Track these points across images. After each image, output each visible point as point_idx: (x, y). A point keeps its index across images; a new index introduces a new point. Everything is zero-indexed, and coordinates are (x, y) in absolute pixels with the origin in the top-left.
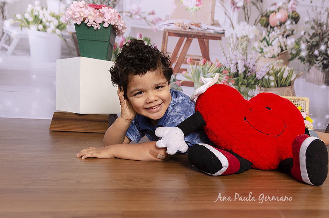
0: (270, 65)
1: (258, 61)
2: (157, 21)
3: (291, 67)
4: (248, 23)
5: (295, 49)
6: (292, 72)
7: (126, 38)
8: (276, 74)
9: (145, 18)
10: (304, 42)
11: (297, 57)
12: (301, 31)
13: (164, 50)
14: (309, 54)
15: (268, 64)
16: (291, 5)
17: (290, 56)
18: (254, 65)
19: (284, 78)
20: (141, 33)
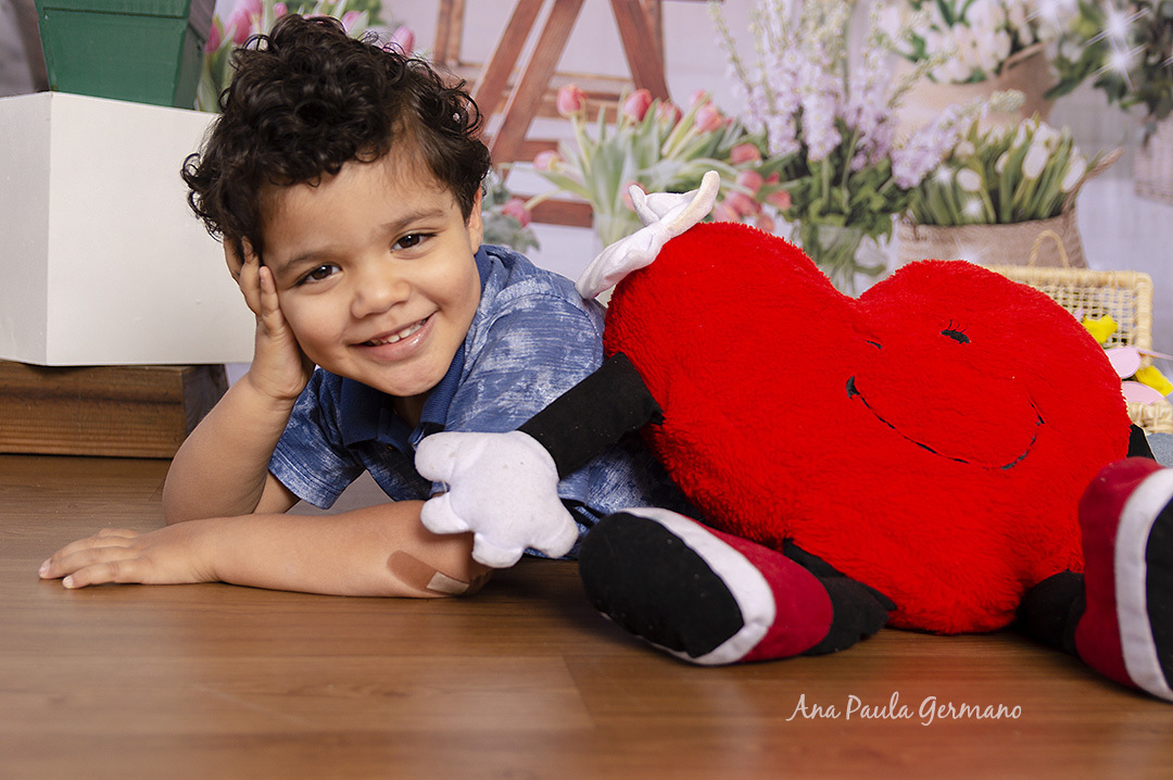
0: (960, 117)
1: (900, 100)
3: (1056, 126)
5: (1078, 39)
6: (1064, 150)
8: (989, 159)
10: (1119, 6)
11: (1090, 80)
13: (450, 51)
14: (1145, 65)
15: (948, 114)
17: (1056, 75)
18: (881, 120)
19: (1028, 181)
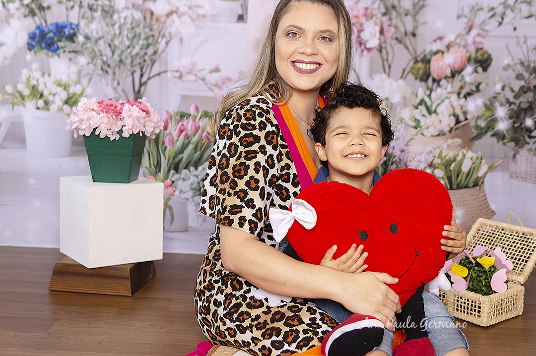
0: (435, 149)
1: (410, 143)
2: (223, 83)
3: (476, 152)
4: (389, 76)
5: (484, 118)
6: (479, 160)
7: (172, 113)
8: (447, 165)
9: (203, 79)
10: (502, 105)
11: (490, 133)
12: (495, 84)
14: (513, 127)
15: (430, 148)
16: (474, 38)
17: (475, 132)
18: (402, 151)
19: (464, 173)
20: (197, 105)
